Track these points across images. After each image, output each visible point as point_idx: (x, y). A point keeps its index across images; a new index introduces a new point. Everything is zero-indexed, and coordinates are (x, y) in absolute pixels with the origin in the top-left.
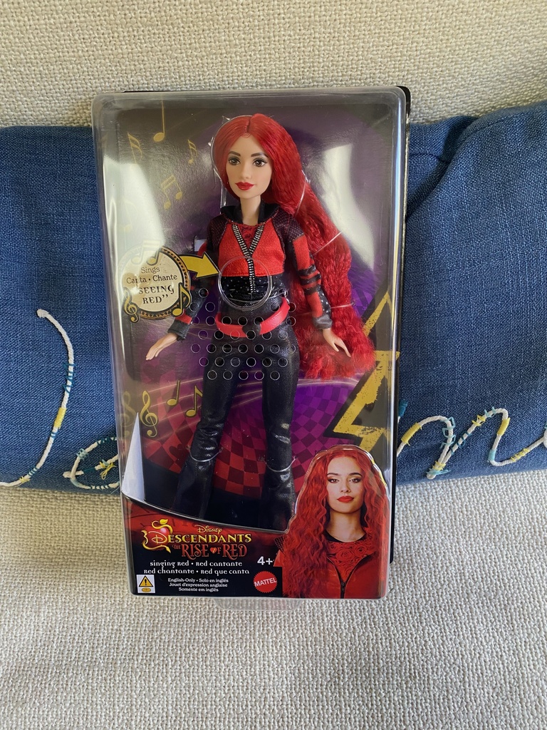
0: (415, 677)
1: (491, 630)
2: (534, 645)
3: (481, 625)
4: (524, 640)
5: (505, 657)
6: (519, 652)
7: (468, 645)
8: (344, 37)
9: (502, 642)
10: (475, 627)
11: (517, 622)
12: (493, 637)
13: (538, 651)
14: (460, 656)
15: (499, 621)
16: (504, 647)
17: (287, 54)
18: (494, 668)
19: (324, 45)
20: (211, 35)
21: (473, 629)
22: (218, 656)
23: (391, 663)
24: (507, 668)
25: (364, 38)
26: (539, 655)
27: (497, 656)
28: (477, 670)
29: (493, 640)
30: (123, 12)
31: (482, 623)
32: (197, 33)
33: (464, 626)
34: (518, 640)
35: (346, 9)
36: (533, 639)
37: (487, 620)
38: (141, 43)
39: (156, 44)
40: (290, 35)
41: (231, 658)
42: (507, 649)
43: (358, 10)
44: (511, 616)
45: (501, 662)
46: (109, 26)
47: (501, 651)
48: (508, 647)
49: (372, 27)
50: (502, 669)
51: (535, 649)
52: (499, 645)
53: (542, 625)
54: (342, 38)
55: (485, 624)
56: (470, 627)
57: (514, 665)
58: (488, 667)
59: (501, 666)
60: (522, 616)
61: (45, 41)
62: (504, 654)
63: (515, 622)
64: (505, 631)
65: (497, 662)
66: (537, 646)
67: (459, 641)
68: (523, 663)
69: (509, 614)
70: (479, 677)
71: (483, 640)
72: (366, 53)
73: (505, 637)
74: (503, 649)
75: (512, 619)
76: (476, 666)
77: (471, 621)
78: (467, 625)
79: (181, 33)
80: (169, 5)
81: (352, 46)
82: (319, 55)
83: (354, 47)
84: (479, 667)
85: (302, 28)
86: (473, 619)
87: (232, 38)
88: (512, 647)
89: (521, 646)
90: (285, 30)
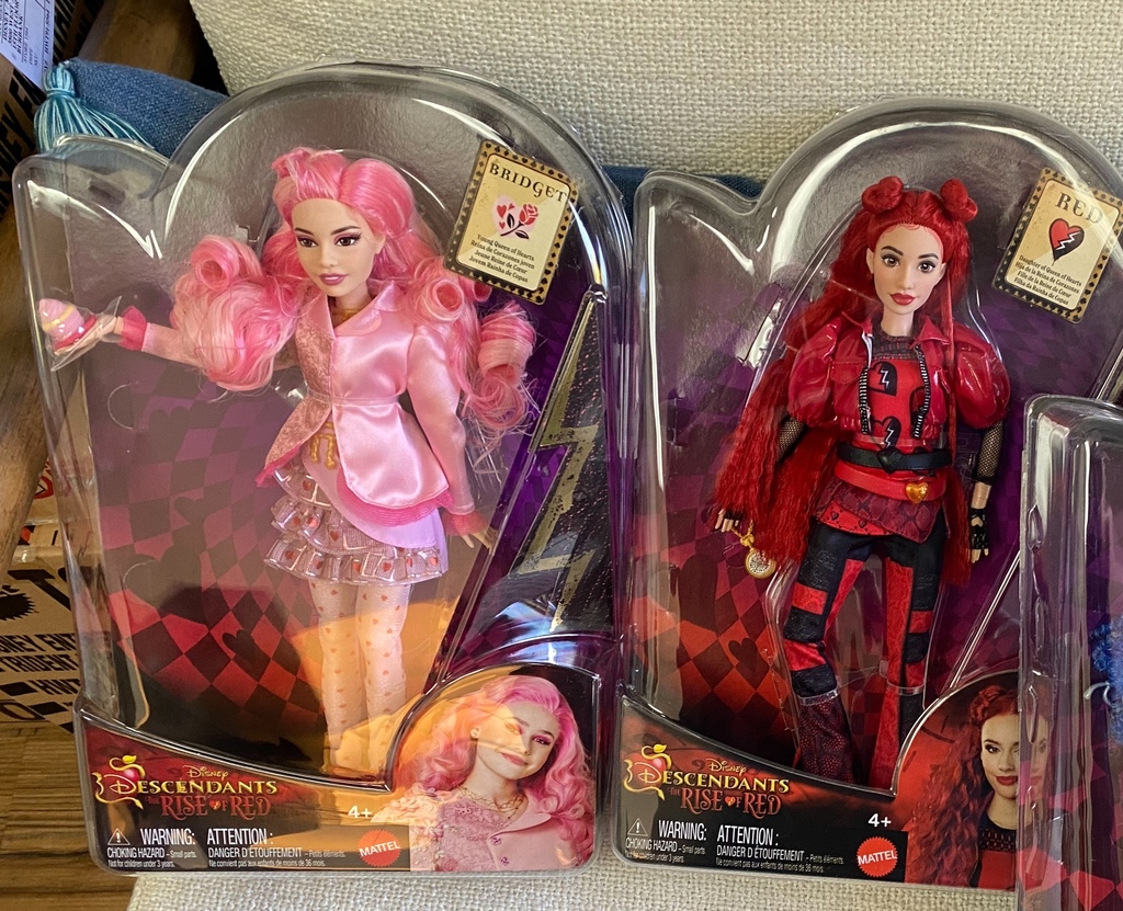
20: (886, 59)
30: (766, 22)
32: (865, 55)
39: (806, 65)
46: (744, 38)
61: (647, 50)
79: (843, 54)
80: (832, 17)
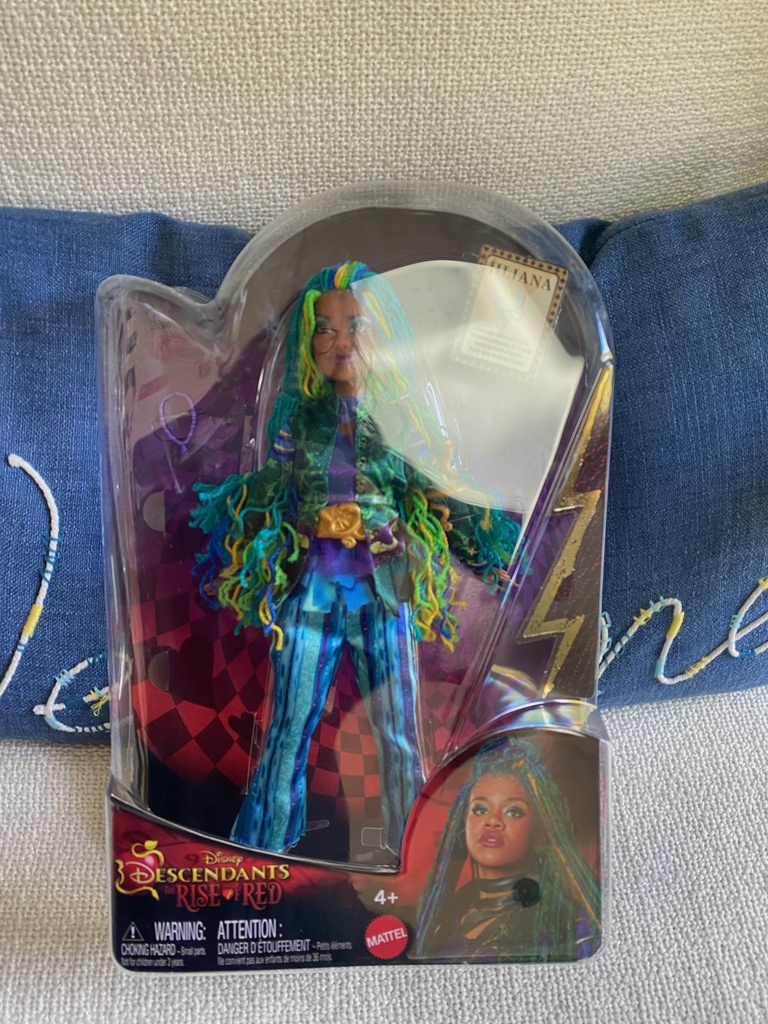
0: (568, 1007)
1: (672, 931)
2: (735, 951)
3: (658, 923)
4: (720, 943)
5: (695, 970)
6: (714, 961)
7: (640, 954)
8: (450, 109)
9: (689, 948)
10: (648, 926)
11: (708, 917)
12: (677, 940)
13: (742, 959)
14: (630, 971)
15: (683, 916)
16: (693, 955)
17: (376, 128)
18: (681, 987)
19: (425, 118)
21: (647, 929)
22: (272, 990)
23: (531, 985)
24: (700, 986)
25: (475, 112)
26: (744, 965)
27: (684, 969)
28: (656, 990)
29: (676, 945)
31: (658, 919)
33: (633, 926)
34: (713, 944)
35: (453, 74)
36: (733, 941)
37: (665, 916)
38: (182, 102)
40: (380, 104)
41: (291, 993)
42: (697, 958)
43: (468, 76)
44: (699, 908)
45: (689, 978)
47: (688, 961)
48: (699, 955)
49: (486, 99)
50: (692, 988)
51: (737, 956)
52: (686, 952)
53: (743, 920)
54: (447, 111)
55: (663, 921)
56: (642, 926)
57: (709, 981)
58: (671, 986)
59: (690, 983)
60: (715, 908)
62: (693, 965)
63: (705, 917)
64: (693, 931)
65: (684, 978)
66: (739, 952)
67: (626, 949)
68: (722, 978)
69: (696, 906)
70: (660, 1002)
71: (662, 946)
72: (477, 131)
73: (693, 940)
74: (691, 958)
75: (700, 913)
76: (655, 984)
77: (642, 917)
78: (637, 924)
81: (459, 121)
82: (417, 131)
83: (462, 123)
84: (659, 987)
85: (396, 95)
86: (645, 915)
87: (304, 103)
88: (705, 954)
89: (716, 952)
90: (374, 97)
